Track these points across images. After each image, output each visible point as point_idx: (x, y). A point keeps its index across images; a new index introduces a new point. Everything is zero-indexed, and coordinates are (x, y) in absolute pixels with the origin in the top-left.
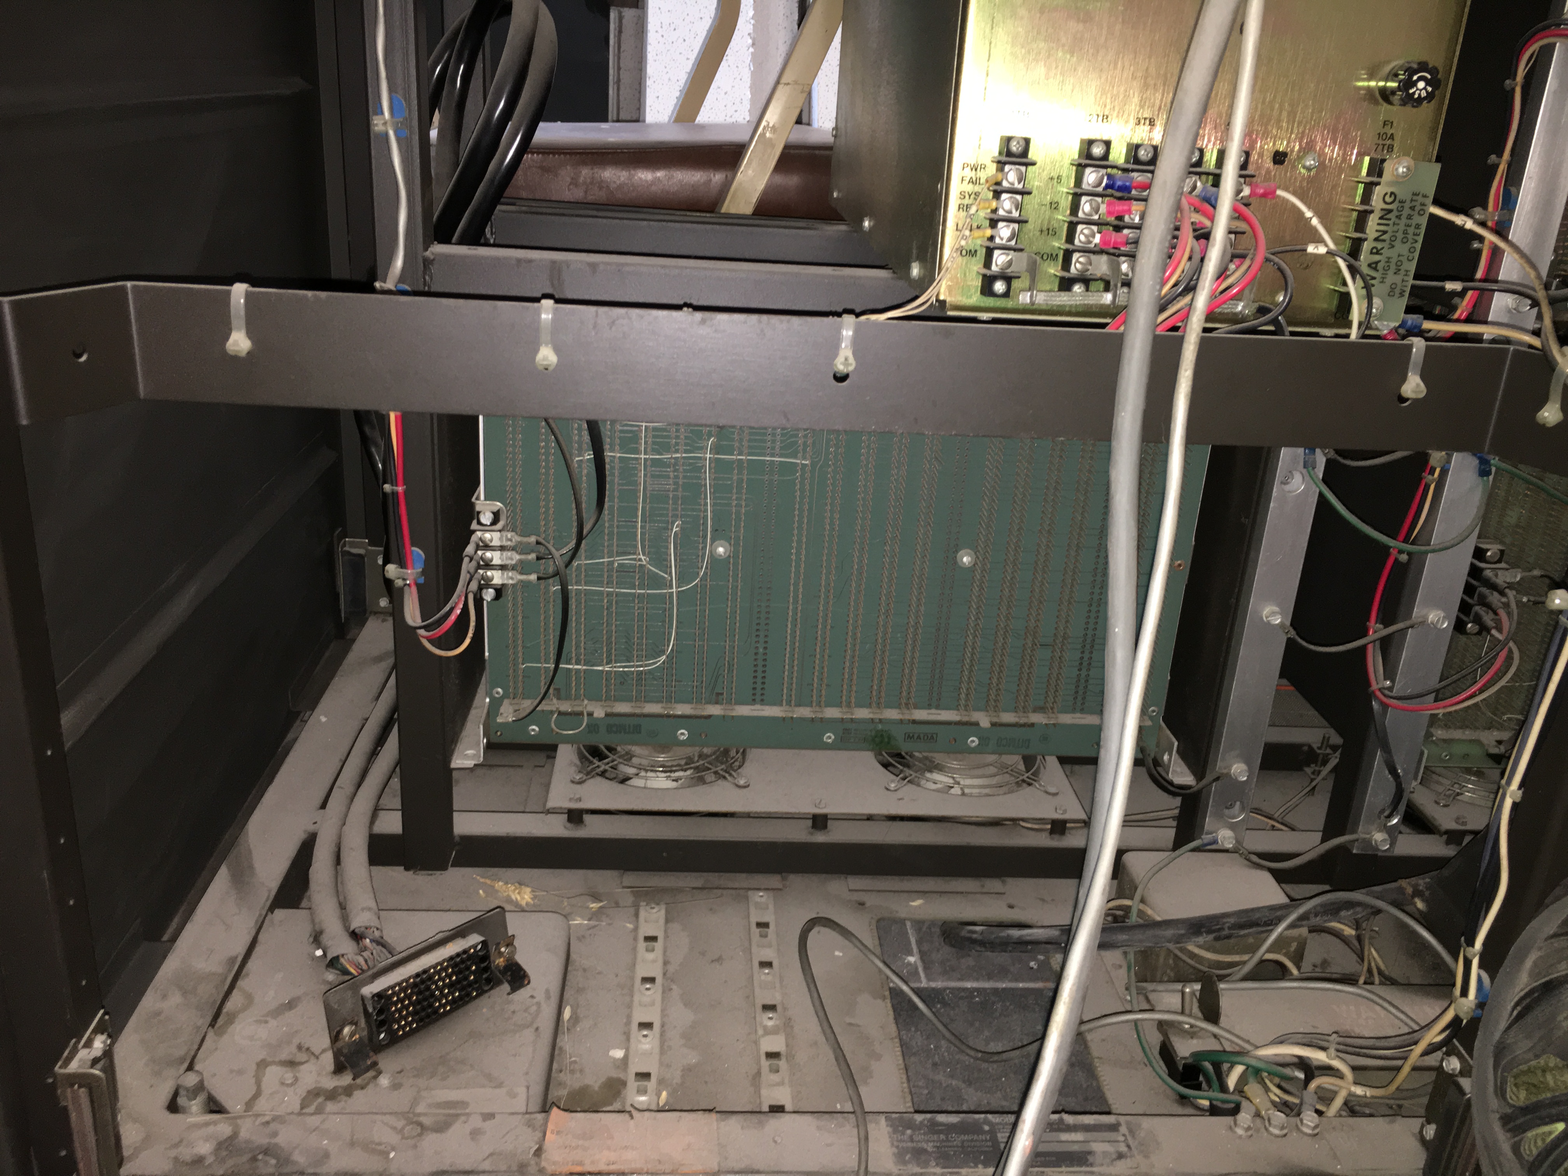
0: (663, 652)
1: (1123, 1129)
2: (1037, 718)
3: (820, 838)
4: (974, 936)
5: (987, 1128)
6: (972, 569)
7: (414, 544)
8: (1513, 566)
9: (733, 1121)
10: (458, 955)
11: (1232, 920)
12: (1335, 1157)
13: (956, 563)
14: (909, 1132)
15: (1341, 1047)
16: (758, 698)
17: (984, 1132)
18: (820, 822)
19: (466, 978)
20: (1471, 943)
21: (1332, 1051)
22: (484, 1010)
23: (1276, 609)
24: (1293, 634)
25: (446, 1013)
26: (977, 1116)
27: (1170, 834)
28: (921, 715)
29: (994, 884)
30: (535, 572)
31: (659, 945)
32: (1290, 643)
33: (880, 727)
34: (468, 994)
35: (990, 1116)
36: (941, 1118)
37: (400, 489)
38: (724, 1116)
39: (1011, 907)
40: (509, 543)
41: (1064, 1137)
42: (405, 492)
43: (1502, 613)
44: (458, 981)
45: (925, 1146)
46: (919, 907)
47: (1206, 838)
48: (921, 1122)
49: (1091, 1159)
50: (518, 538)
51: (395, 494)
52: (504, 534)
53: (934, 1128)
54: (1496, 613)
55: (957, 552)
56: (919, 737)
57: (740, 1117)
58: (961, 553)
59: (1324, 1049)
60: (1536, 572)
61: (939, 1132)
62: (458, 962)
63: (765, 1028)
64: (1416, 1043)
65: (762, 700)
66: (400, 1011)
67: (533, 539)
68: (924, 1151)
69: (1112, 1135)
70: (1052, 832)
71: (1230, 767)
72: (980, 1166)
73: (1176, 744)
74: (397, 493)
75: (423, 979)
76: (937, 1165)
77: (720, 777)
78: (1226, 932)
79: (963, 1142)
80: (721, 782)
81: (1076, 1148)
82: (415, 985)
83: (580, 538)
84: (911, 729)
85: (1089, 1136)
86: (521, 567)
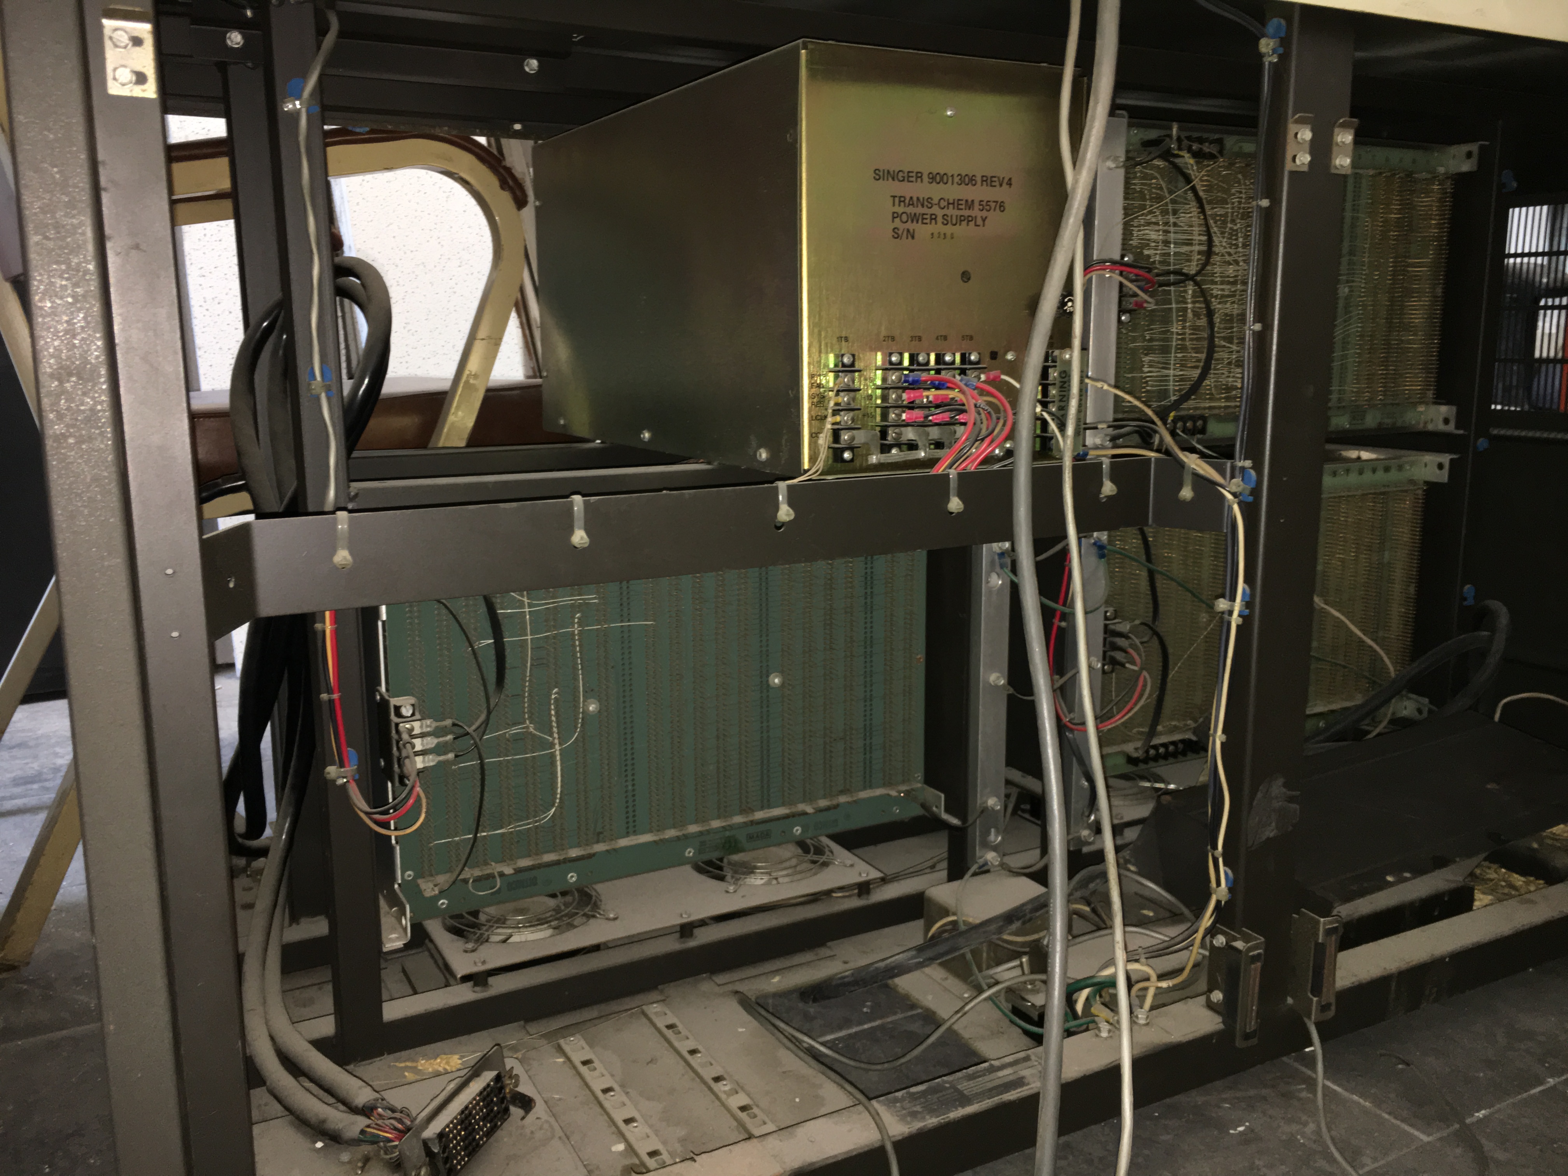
0: (553, 805)
1: (1033, 1058)
2: (843, 799)
3: (692, 943)
4: (846, 980)
5: (947, 1085)
6: (783, 685)
7: (349, 746)
8: (1124, 619)
9: (770, 1139)
10: (485, 1089)
11: (1029, 907)
12: (1167, 1032)
13: (768, 685)
14: (898, 1105)
15: (1147, 955)
16: (631, 830)
17: (947, 1088)
18: (686, 930)
19: (492, 1110)
20: (1215, 847)
21: (1143, 960)
22: (505, 1140)
23: (998, 674)
24: (1011, 691)
25: (484, 1143)
26: (937, 1081)
27: (945, 874)
28: (759, 815)
29: (823, 952)
30: (451, 751)
31: (597, 1064)
32: (1010, 697)
33: (728, 834)
34: (496, 1125)
35: (945, 1078)
36: (913, 1090)
37: (335, 696)
38: (762, 1138)
39: (845, 962)
40: (429, 729)
41: (1001, 1074)
42: (340, 698)
43: (1131, 651)
44: (488, 1114)
45: (915, 1109)
46: (779, 982)
47: (981, 861)
48: (902, 1096)
49: (1026, 1081)
50: (435, 724)
51: (331, 701)
52: (424, 722)
53: (914, 1097)
54: (1126, 652)
55: (768, 676)
56: (757, 836)
57: (775, 1135)
58: (772, 676)
59: (1137, 961)
60: (1137, 622)
61: (920, 1098)
62: (486, 1095)
63: (725, 1092)
64: (1196, 931)
65: (634, 831)
66: (455, 1147)
67: (448, 722)
68: (917, 1112)
69: (1029, 1063)
70: (860, 895)
71: (986, 802)
72: (960, 1108)
73: (943, 796)
74: (334, 700)
75: (466, 1115)
76: (931, 1117)
77: (588, 917)
78: (1028, 917)
79: (938, 1098)
80: (592, 921)
81: (1011, 1078)
82: (461, 1122)
83: (489, 713)
84: (752, 830)
85: (1015, 1068)
86: (437, 750)
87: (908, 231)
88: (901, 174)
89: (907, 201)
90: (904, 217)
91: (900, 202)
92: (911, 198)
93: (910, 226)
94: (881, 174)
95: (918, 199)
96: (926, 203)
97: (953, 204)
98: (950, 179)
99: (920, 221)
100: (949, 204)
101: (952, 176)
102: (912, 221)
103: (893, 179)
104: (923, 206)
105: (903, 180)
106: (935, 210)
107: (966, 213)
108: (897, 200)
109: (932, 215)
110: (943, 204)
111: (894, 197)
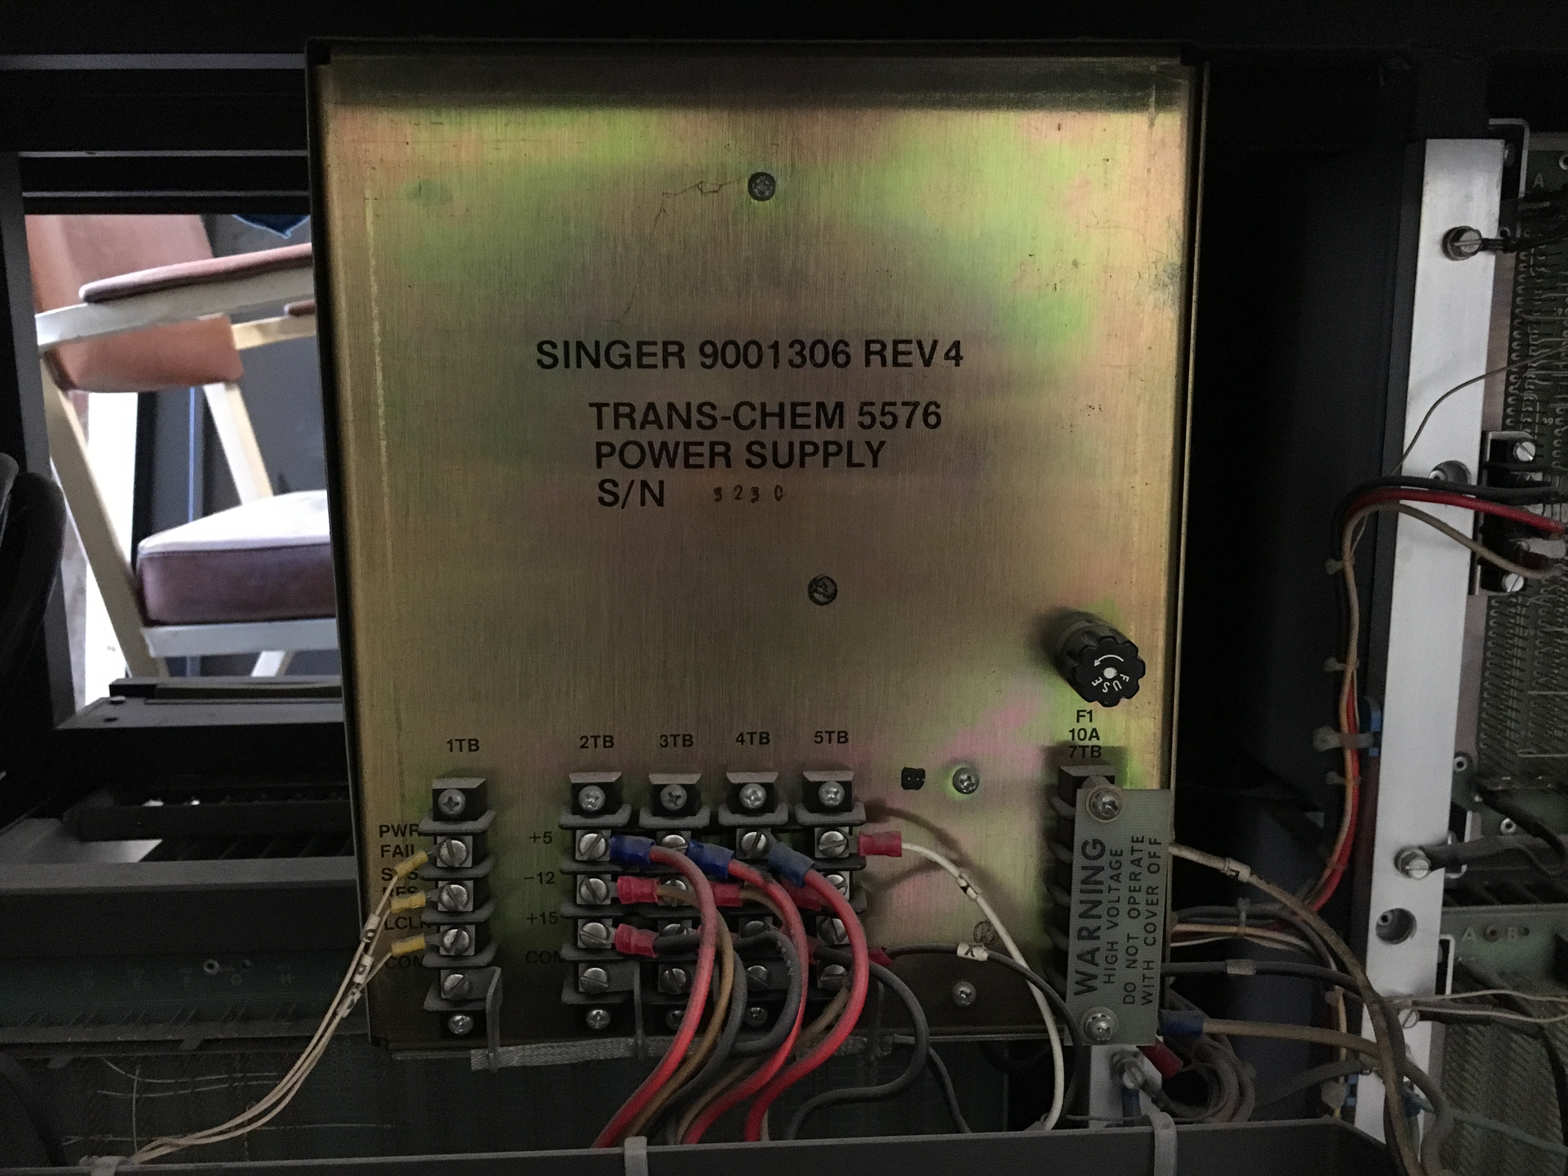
87: (644, 485)
88: (617, 350)
89: (638, 417)
90: (632, 454)
91: (617, 416)
92: (651, 406)
93: (652, 475)
94: (560, 353)
95: (671, 406)
96: (695, 416)
97: (781, 415)
98: (769, 354)
99: (680, 461)
100: (764, 414)
101: (775, 346)
102: (657, 464)
103: (596, 363)
104: (687, 424)
105: (628, 363)
106: (724, 431)
107: (818, 436)
108: (608, 414)
109: (713, 445)
110: (746, 416)
111: (599, 406)
